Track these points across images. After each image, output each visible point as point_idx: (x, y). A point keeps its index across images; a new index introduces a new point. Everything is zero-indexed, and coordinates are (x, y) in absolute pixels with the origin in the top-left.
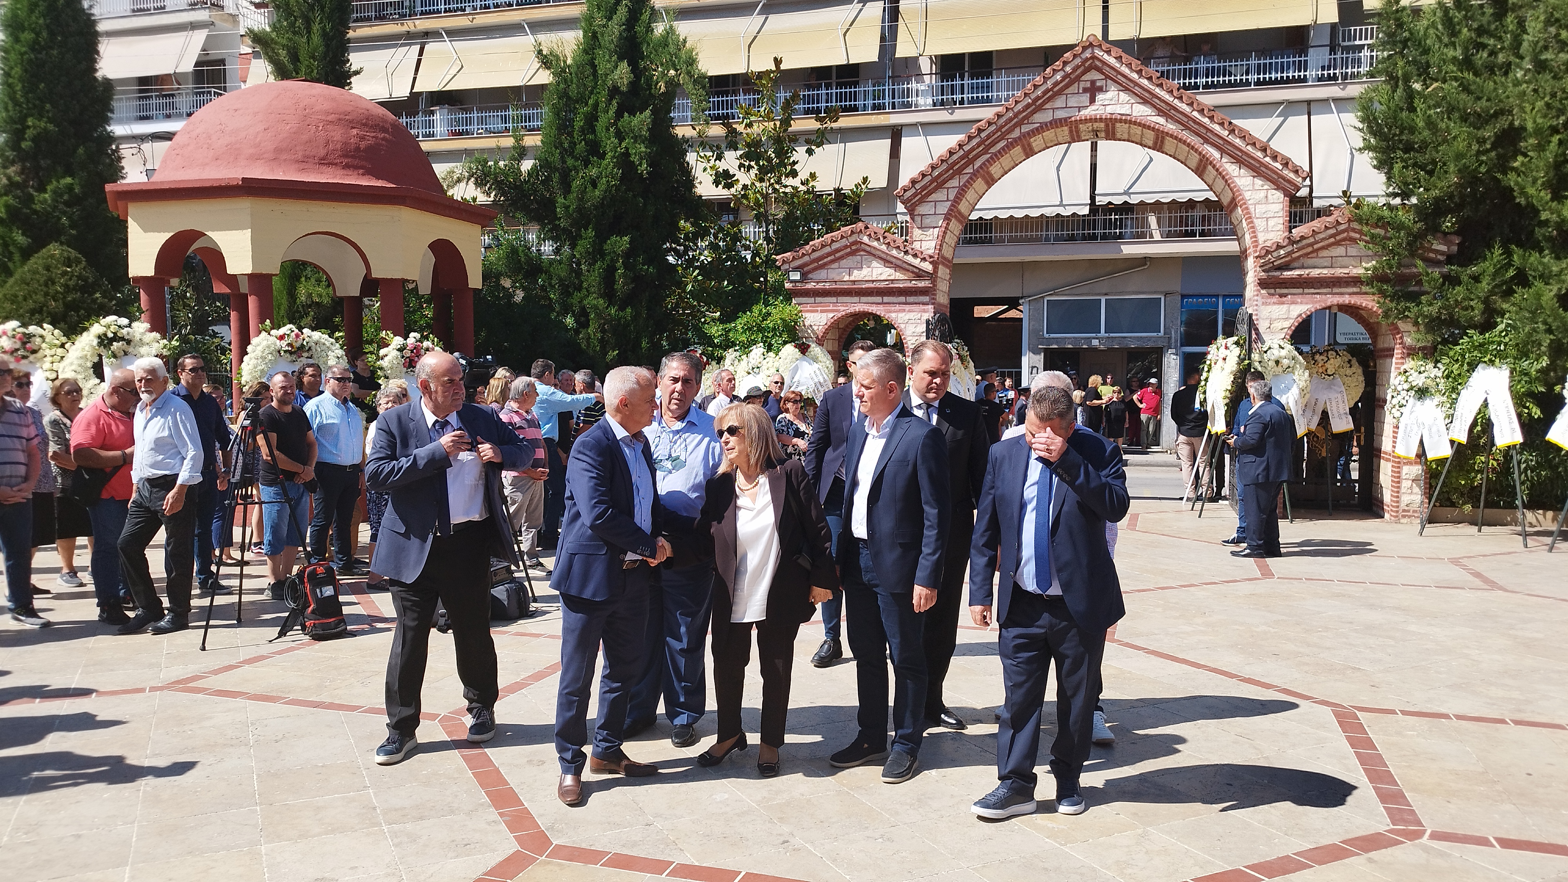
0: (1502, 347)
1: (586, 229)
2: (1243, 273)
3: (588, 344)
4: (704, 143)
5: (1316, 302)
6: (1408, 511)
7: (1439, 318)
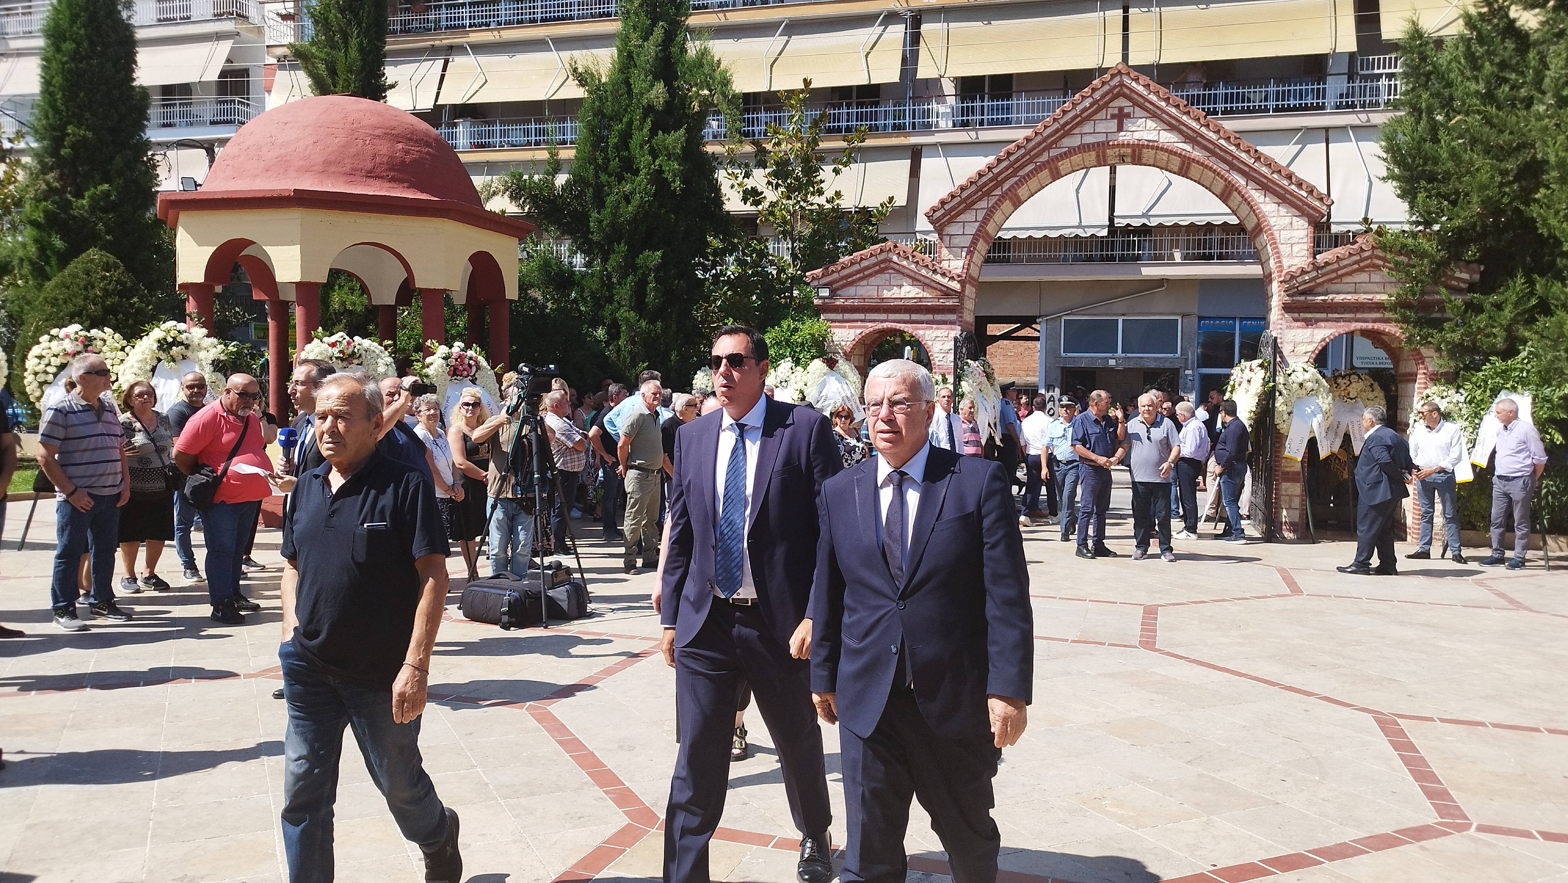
0: (1525, 374)
1: (619, 244)
2: (1266, 298)
3: (619, 356)
4: (733, 161)
5: (1340, 327)
7: (1461, 344)
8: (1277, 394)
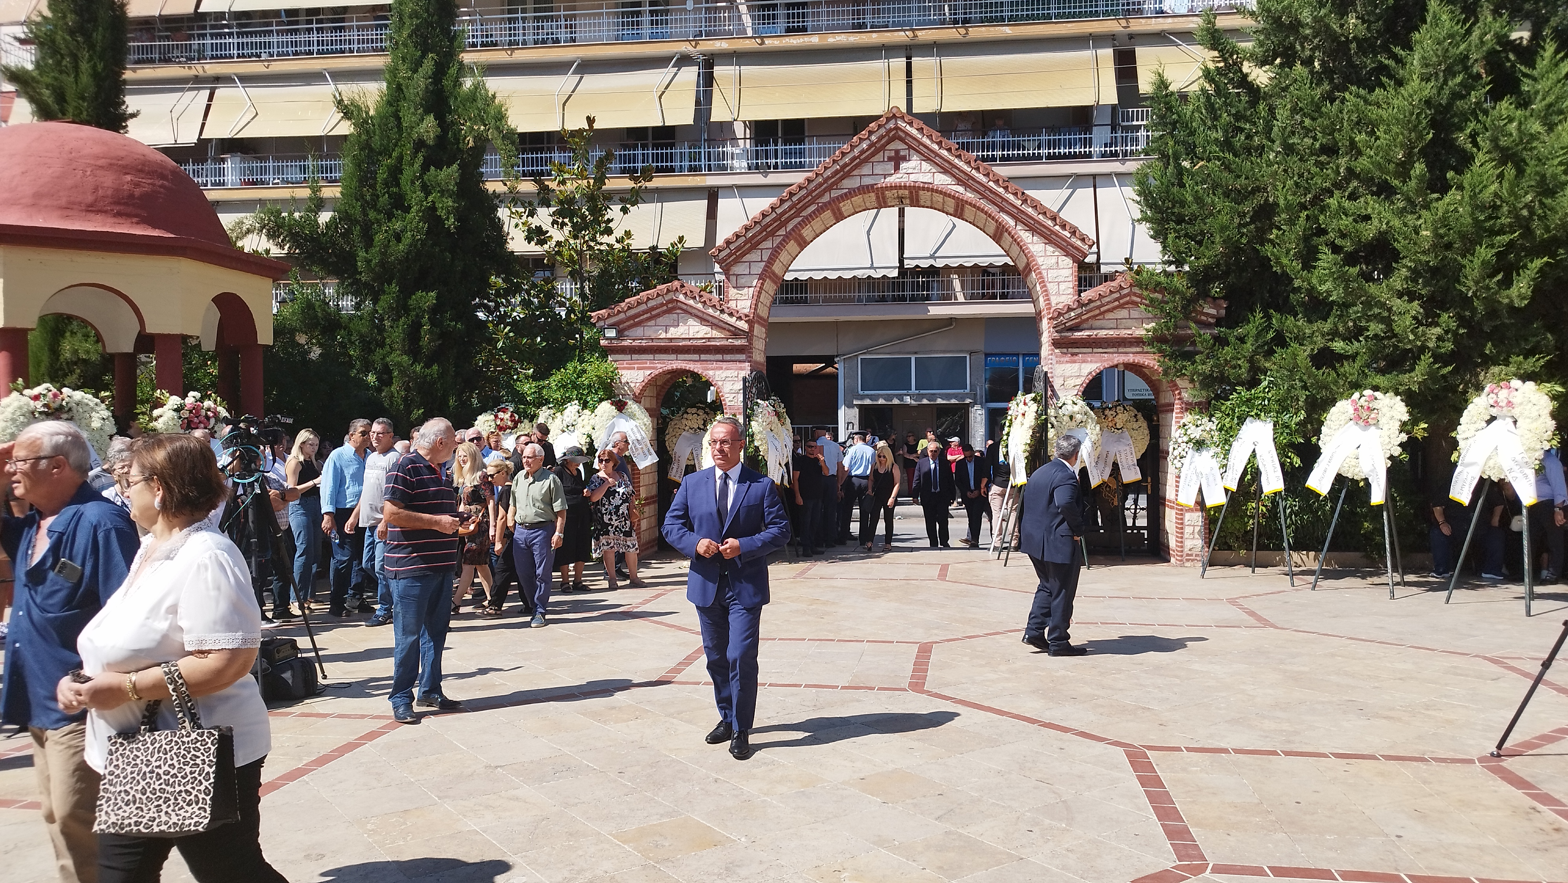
1: (390, 284)
2: (1038, 334)
3: (392, 403)
4: (515, 199)
5: (1105, 361)
6: (1191, 555)
7: (1211, 375)
8: (1049, 426)
